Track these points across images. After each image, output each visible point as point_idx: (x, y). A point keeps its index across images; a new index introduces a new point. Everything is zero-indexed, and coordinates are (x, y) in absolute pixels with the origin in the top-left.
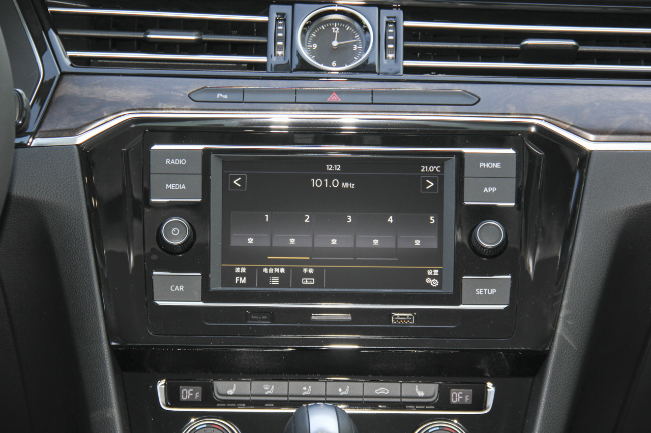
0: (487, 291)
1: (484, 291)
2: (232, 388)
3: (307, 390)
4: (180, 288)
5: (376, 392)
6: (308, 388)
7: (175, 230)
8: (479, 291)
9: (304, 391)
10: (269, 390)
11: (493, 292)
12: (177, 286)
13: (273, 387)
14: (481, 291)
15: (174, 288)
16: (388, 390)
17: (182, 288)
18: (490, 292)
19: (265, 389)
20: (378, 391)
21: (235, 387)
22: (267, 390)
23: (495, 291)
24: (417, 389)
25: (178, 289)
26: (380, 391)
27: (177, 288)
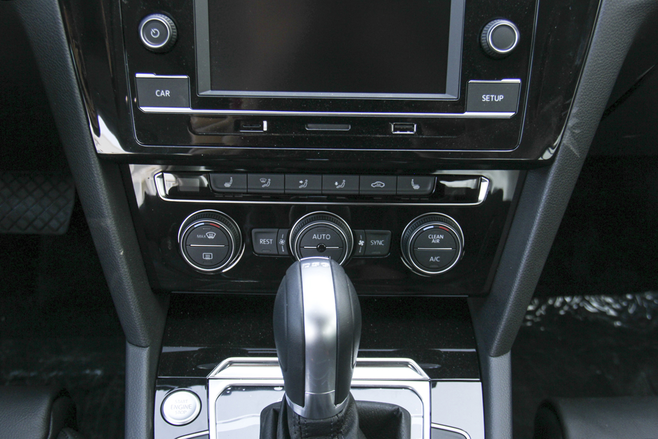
0: (494, 97)
1: (491, 97)
2: (229, 181)
3: (303, 184)
4: (166, 93)
5: (372, 185)
6: (304, 182)
7: (156, 31)
8: (485, 97)
9: (301, 184)
10: (266, 183)
11: (500, 99)
12: (163, 91)
13: (269, 180)
14: (487, 98)
15: (159, 93)
16: (384, 184)
17: (168, 93)
18: (497, 99)
19: (262, 182)
20: (374, 185)
21: (232, 180)
22: (264, 184)
23: (503, 97)
24: (412, 182)
25: (164, 94)
26: (376, 185)
27: (162, 93)
